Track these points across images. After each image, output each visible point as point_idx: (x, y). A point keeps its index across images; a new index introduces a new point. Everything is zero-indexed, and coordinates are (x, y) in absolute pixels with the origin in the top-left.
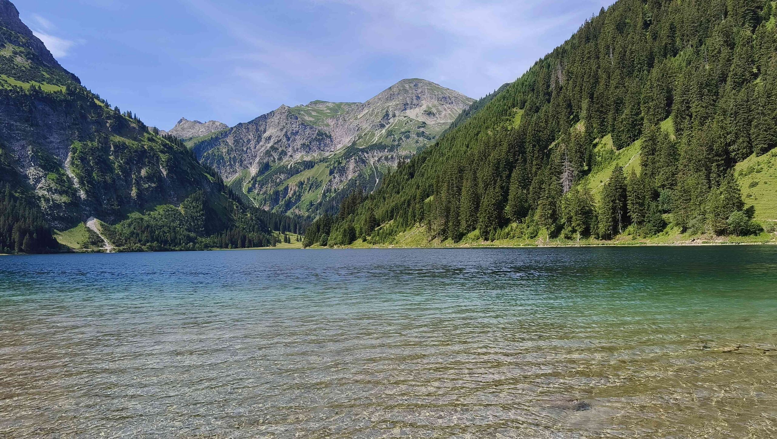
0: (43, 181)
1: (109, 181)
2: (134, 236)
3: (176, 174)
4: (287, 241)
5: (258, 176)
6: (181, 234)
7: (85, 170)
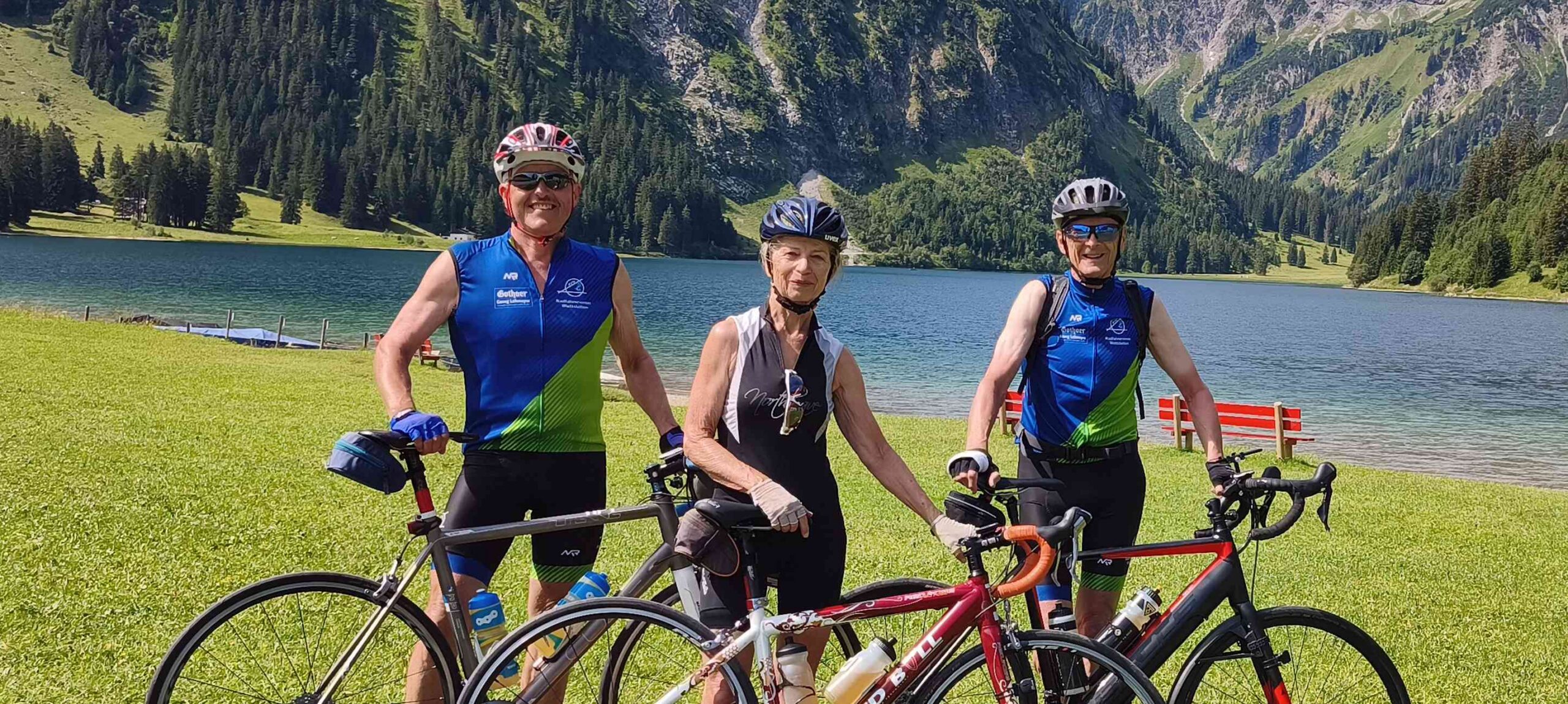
0: (701, 73)
1: (855, 79)
2: (913, 225)
3: (1016, 66)
4: (1297, 260)
5: (1223, 72)
6: (1025, 228)
7: (798, 50)
